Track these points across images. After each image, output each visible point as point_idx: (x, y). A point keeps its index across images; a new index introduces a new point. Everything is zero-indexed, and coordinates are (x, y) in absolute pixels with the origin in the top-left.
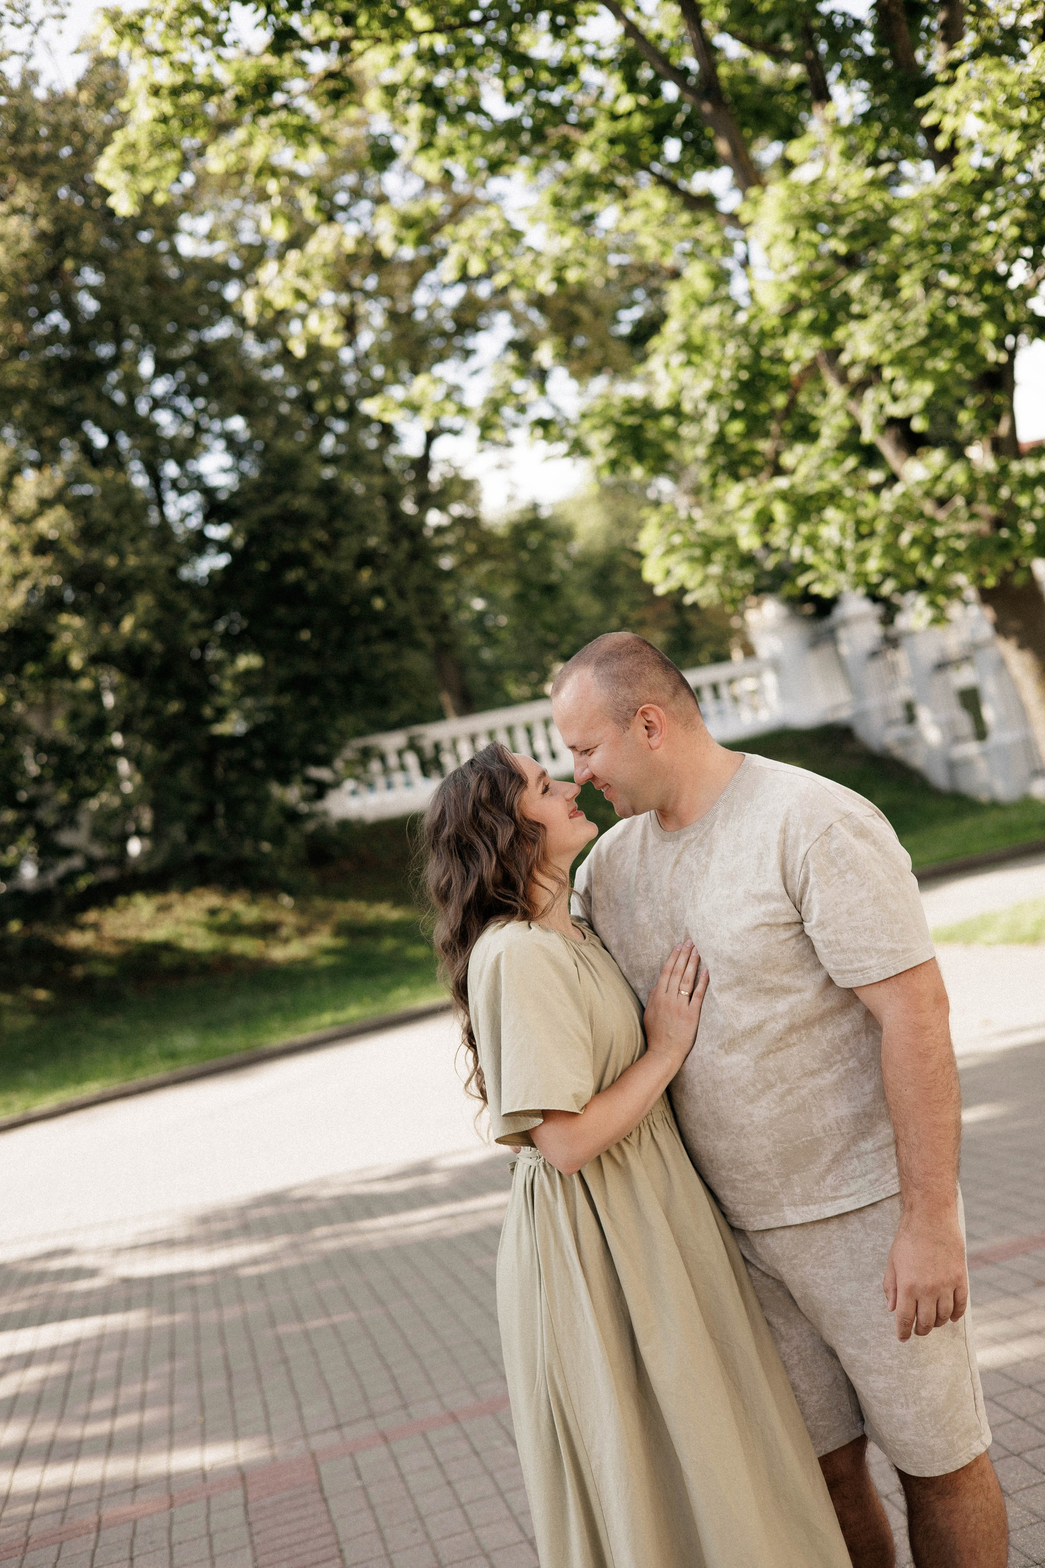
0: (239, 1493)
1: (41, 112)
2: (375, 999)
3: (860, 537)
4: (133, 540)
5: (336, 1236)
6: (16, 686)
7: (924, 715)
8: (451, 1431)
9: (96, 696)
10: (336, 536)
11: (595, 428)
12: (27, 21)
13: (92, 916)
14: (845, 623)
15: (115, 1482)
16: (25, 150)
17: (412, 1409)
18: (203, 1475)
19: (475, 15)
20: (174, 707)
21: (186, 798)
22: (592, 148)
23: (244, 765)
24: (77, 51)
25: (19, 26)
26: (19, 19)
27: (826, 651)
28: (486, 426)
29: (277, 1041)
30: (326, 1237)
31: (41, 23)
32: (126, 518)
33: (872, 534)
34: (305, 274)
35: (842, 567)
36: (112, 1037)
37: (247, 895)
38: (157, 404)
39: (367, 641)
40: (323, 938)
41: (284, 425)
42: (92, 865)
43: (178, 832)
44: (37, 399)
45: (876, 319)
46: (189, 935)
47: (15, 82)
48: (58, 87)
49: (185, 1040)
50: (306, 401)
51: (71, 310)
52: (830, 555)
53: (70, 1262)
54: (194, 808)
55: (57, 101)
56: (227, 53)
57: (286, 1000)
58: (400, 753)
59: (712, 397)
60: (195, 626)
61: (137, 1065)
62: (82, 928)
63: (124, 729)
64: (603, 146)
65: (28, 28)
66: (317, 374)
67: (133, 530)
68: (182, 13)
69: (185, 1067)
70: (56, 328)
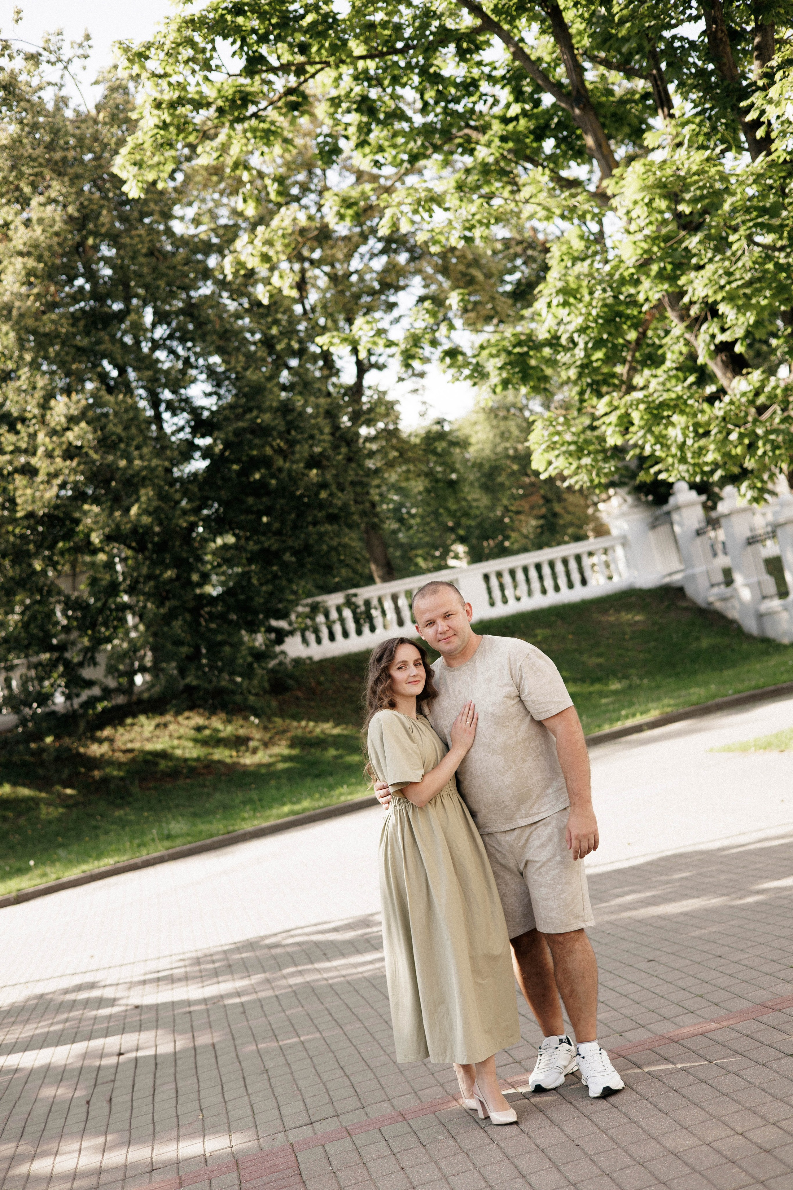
0: (235, 1175)
1: (70, 128)
2: (322, 794)
3: (698, 436)
4: (138, 448)
5: (300, 973)
6: (50, 558)
7: (739, 579)
8: (402, 1127)
9: (110, 565)
10: (292, 443)
11: (492, 356)
12: (59, 60)
13: (107, 732)
14: (678, 508)
15: (136, 1165)
16: (58, 155)
17: (368, 1110)
18: (205, 1159)
19: (400, 45)
20: (169, 574)
21: (178, 643)
22: (488, 145)
23: (222, 617)
24: (97, 82)
25: (53, 64)
26: (53, 58)
27: (663, 530)
28: (408, 357)
29: (248, 826)
30: (292, 975)
31: (70, 61)
32: (134, 430)
33: (707, 434)
34: (269, 243)
35: (683, 460)
36: (123, 823)
37: (223, 715)
38: (156, 345)
39: (315, 524)
40: (282, 749)
41: (251, 360)
42: (107, 693)
43: (172, 668)
44: (66, 341)
45: (710, 268)
46: (178, 747)
47: (50, 106)
48: (83, 109)
49: (178, 826)
50: (268, 343)
51: (91, 276)
52: (674, 450)
53: (95, 993)
54: (185, 650)
55: (81, 119)
56: (212, 76)
57: (254, 795)
58: (339, 609)
59: (582, 330)
60: (185, 512)
61: (142, 845)
62: (100, 741)
63: (131, 591)
64: (497, 142)
65: (60, 65)
66: (276, 322)
67: (139, 440)
68: (179, 45)
69: (179, 846)
70: (81, 288)
